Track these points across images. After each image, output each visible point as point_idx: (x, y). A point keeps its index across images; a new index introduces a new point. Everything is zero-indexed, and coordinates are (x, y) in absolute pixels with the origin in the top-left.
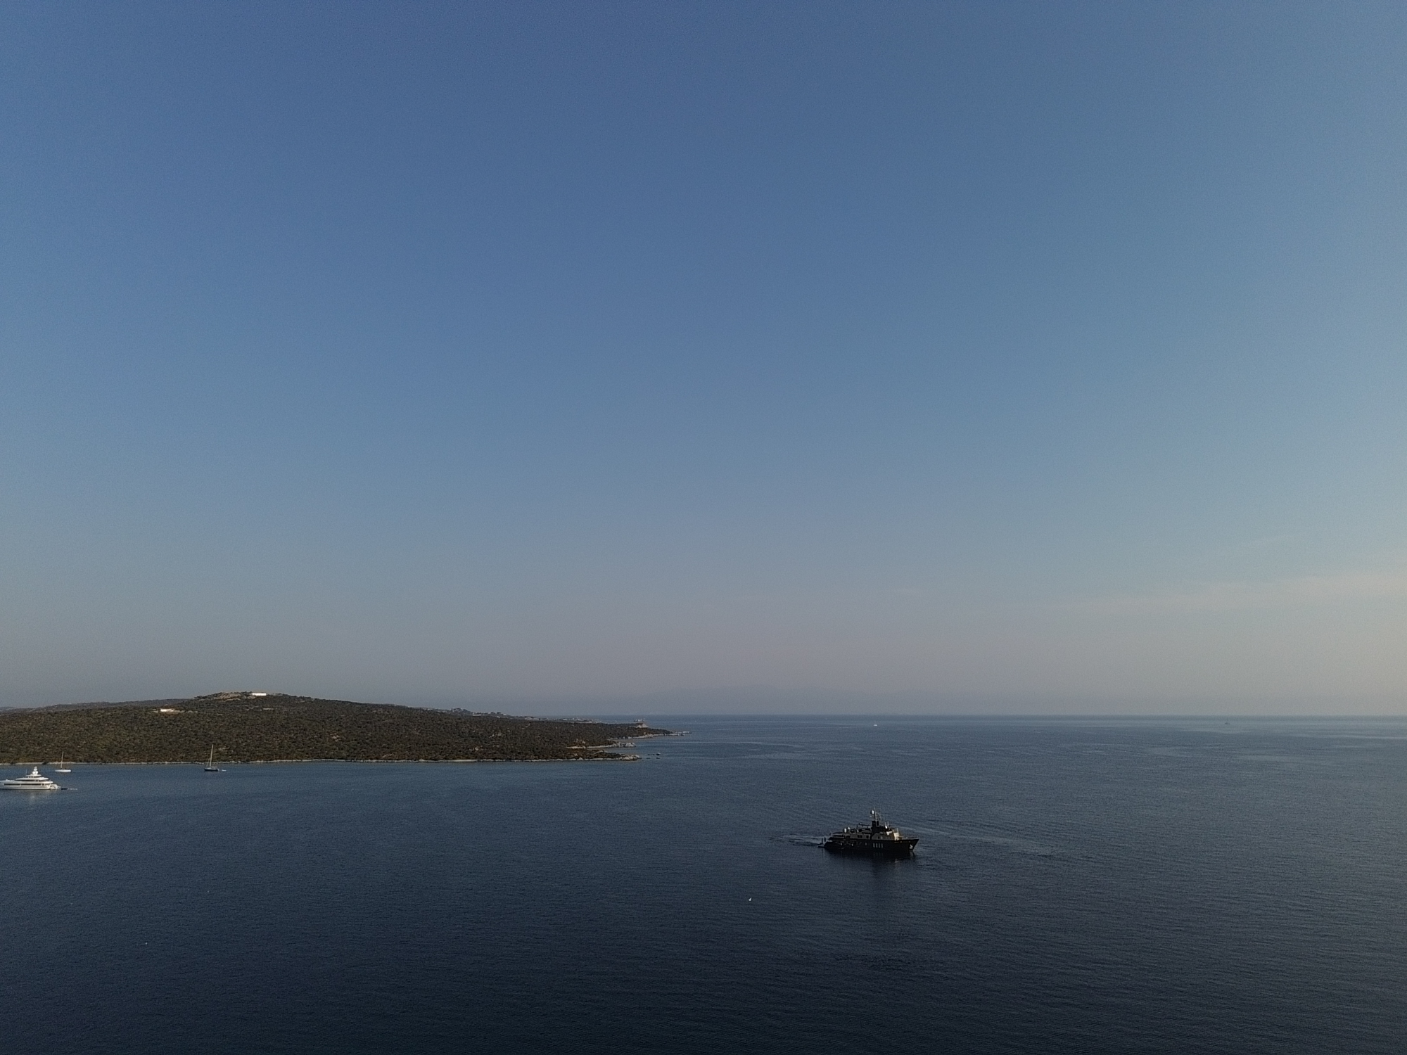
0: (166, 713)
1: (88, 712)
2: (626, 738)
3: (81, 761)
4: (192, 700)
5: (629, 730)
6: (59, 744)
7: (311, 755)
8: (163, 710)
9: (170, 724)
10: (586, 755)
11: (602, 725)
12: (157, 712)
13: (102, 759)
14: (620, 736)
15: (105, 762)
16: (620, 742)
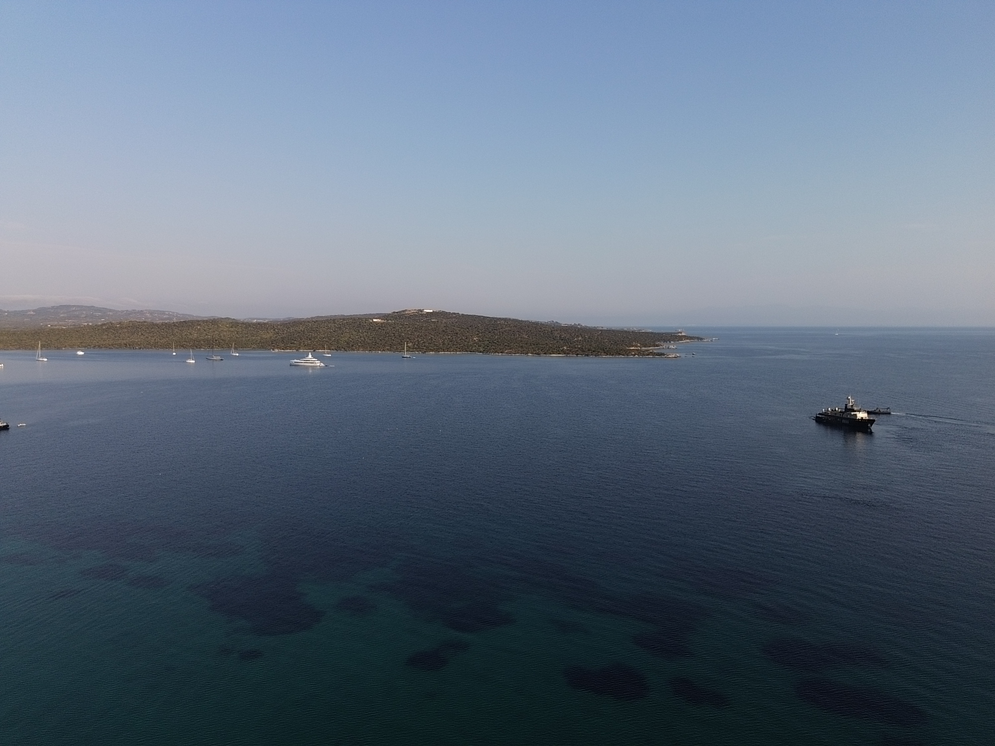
0: (376, 322)
1: (334, 320)
2: (670, 342)
3: (333, 350)
4: (390, 314)
5: (673, 337)
6: (320, 340)
7: (462, 349)
8: (375, 320)
9: (379, 329)
10: (639, 353)
11: (652, 333)
12: (371, 321)
13: (344, 349)
14: (665, 341)
15: (346, 351)
16: (665, 345)
